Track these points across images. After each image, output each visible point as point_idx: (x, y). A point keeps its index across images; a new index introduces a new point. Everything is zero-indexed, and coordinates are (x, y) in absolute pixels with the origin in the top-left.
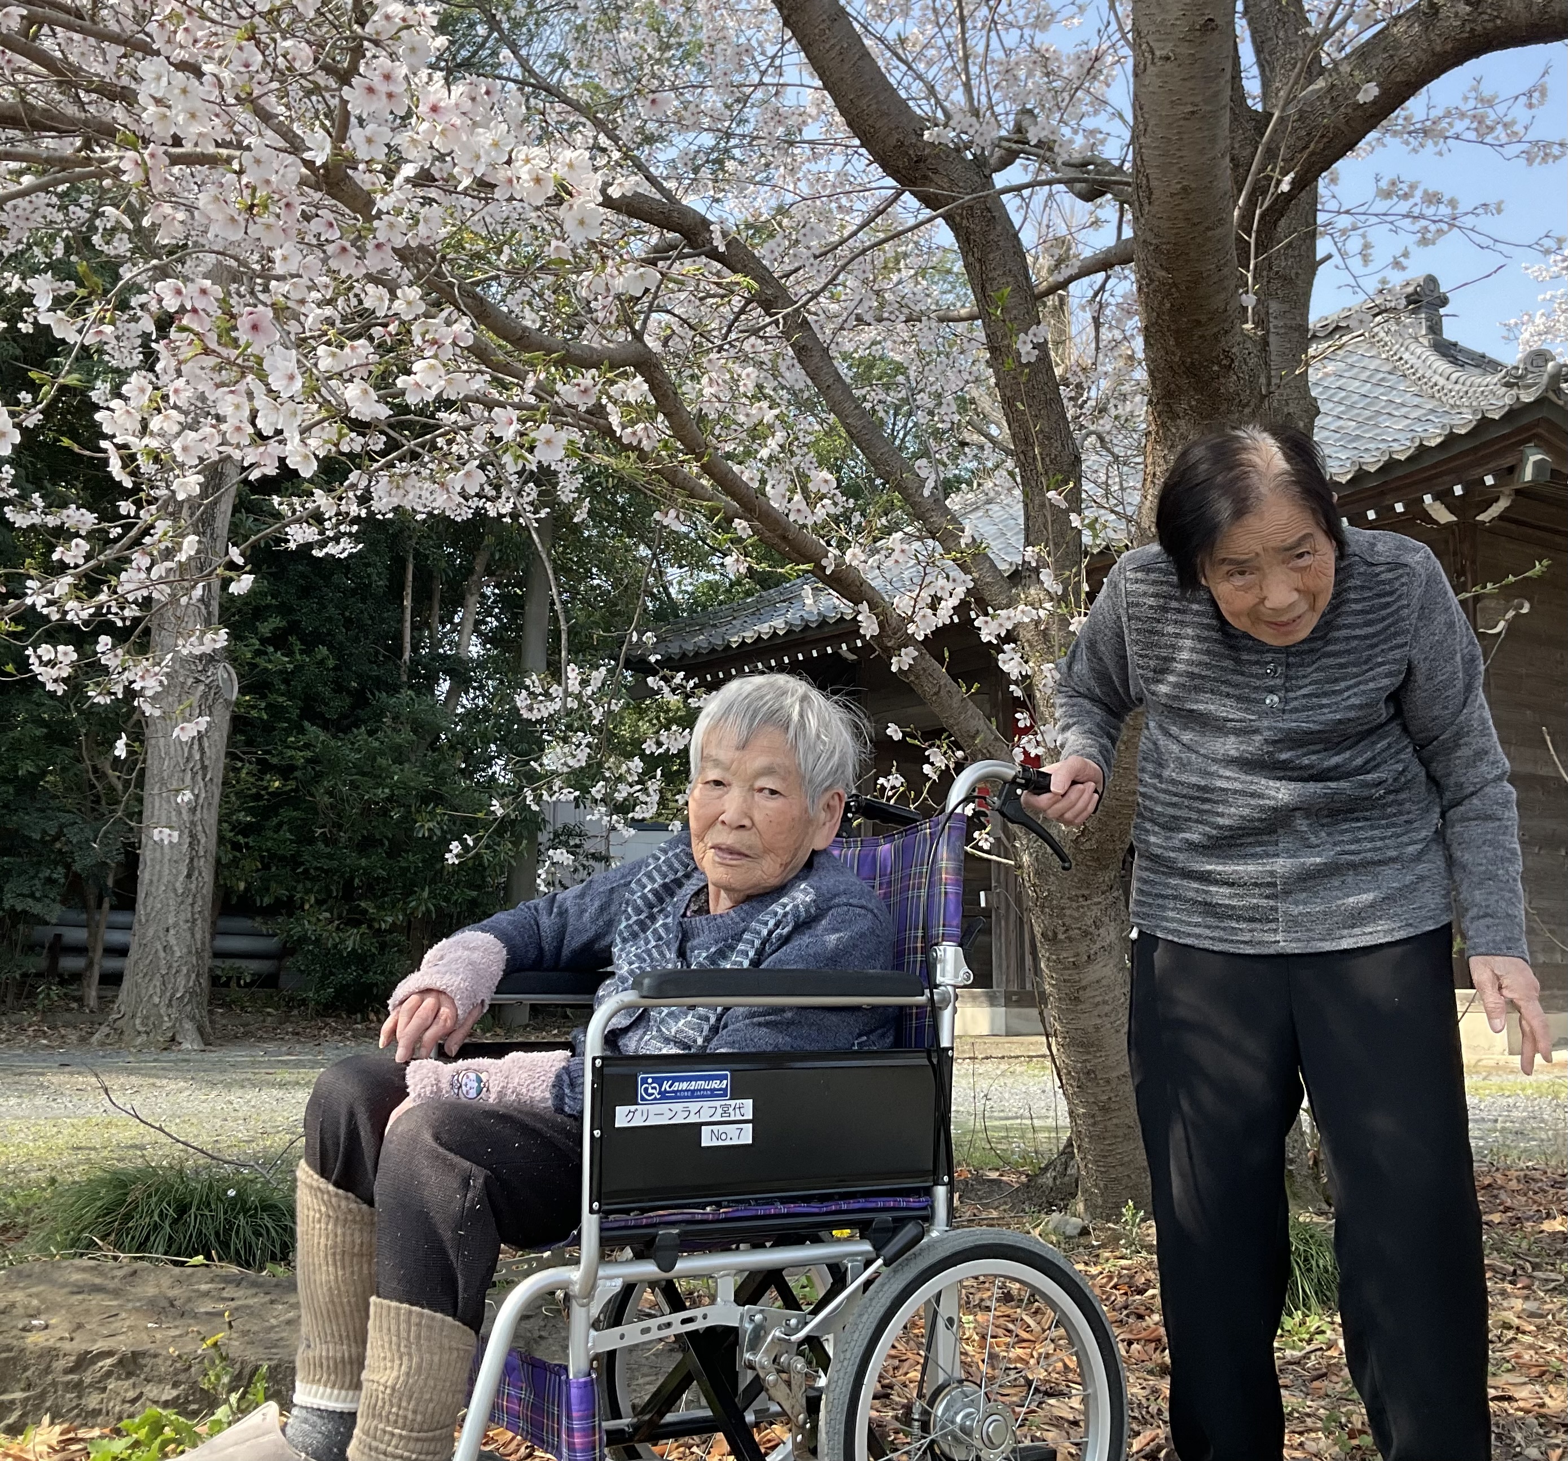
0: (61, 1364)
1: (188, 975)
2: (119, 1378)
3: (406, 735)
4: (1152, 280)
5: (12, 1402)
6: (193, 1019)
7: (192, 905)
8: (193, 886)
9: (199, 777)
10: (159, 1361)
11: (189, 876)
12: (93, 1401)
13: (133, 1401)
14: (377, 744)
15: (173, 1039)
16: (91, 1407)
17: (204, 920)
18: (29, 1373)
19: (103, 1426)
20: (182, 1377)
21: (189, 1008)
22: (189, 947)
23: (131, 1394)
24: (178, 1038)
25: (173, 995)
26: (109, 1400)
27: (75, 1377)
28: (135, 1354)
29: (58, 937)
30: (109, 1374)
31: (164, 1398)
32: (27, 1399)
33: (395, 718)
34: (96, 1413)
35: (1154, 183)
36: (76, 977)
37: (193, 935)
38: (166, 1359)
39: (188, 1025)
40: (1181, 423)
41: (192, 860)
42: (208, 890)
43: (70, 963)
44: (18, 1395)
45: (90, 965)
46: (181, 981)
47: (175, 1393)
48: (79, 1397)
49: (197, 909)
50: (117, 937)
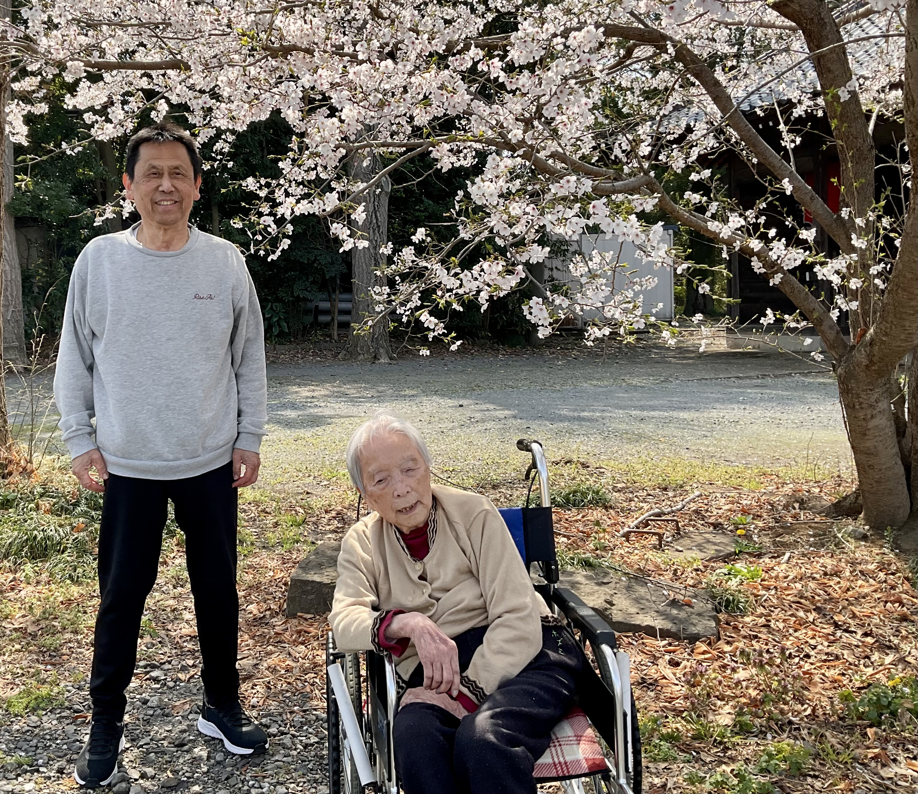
6: (383, 347)
15: (376, 357)
21: (381, 342)
24: (378, 357)
29: (317, 307)
36: (327, 325)
39: (382, 351)
43: (323, 318)
45: (333, 319)
50: (343, 306)
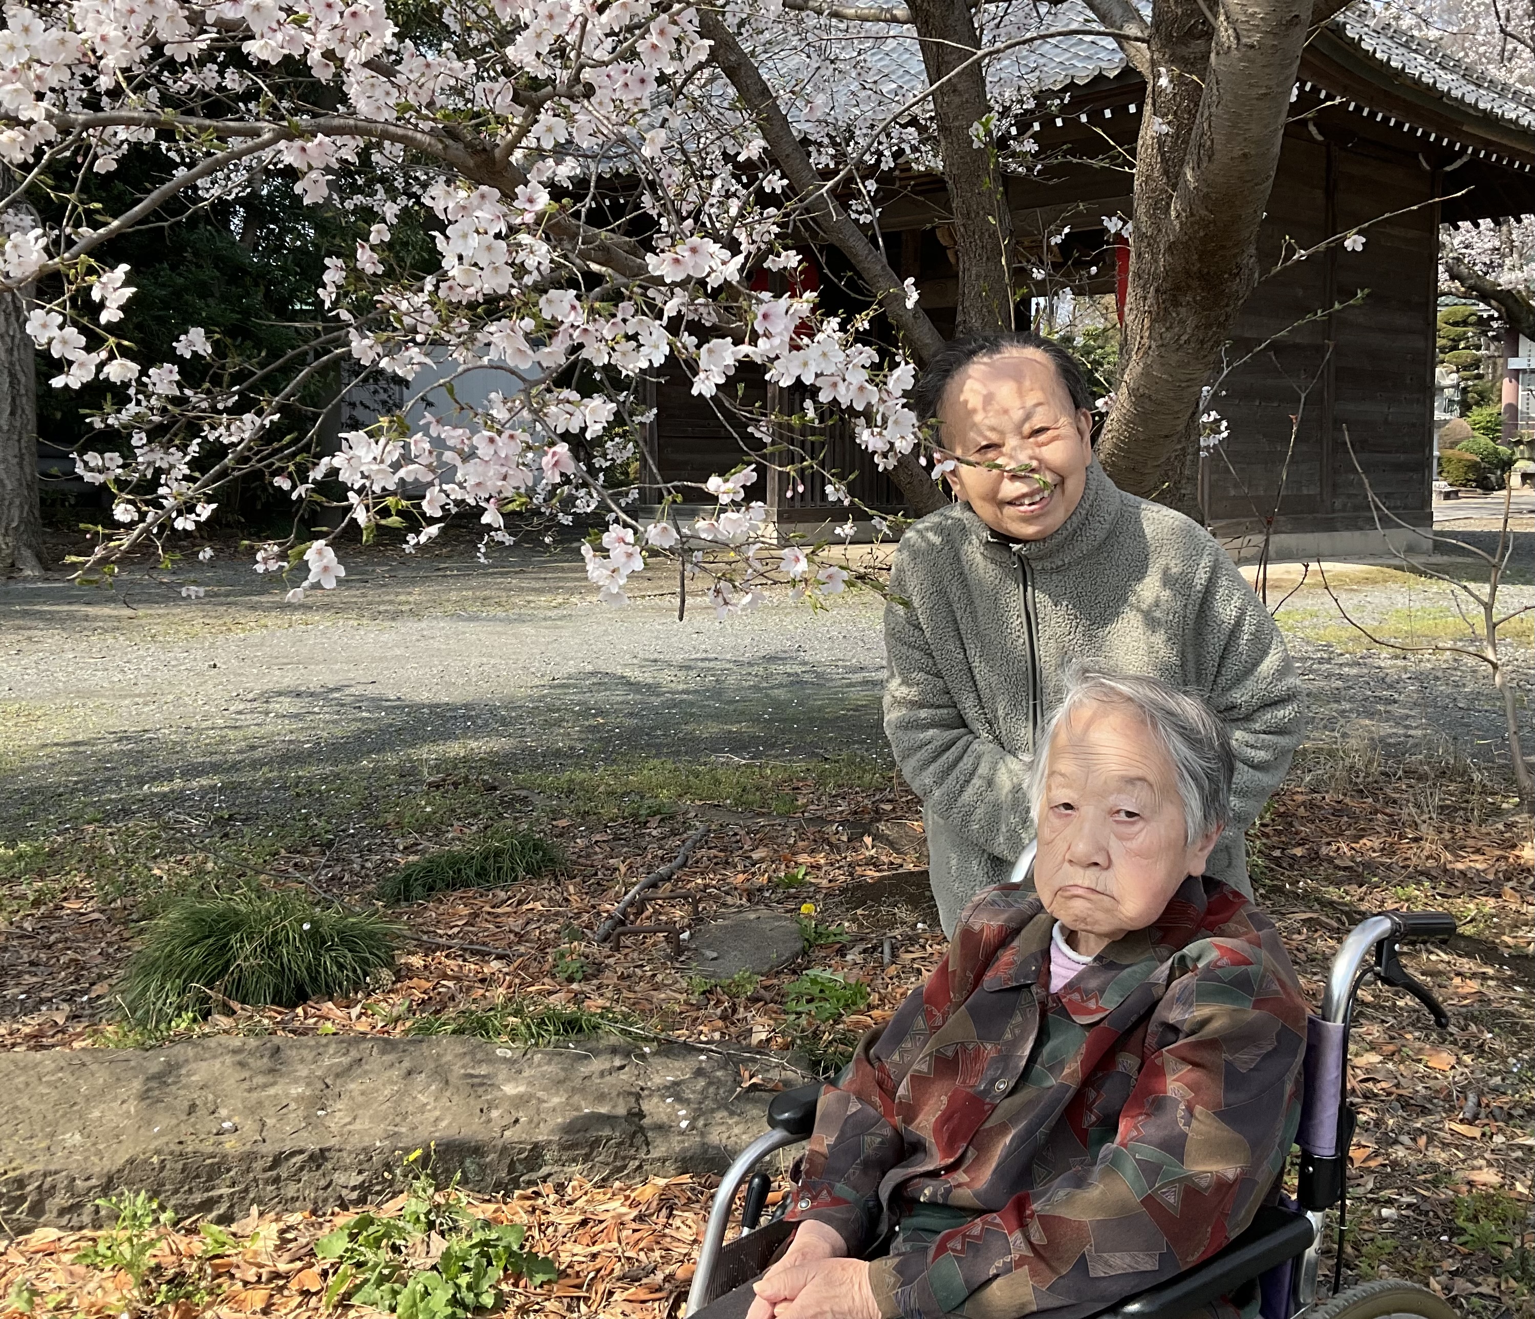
0: (258, 1165)
1: (21, 506)
2: (310, 1170)
3: (209, 273)
4: (1192, 215)
5: (221, 1196)
6: (29, 547)
7: (19, 441)
8: (18, 424)
9: (13, 319)
10: (345, 1154)
11: (13, 413)
12: (291, 1190)
13: (325, 1188)
14: (182, 280)
15: (13, 565)
16: (289, 1196)
17: (32, 455)
18: (232, 1173)
19: (302, 1210)
20: (366, 1166)
21: (25, 537)
22: (19, 480)
23: (323, 1183)
24: (18, 566)
25: (8, 524)
26: (304, 1188)
27: (274, 1173)
28: (322, 1150)
30: (302, 1169)
31: (352, 1184)
32: (232, 1194)
33: (196, 254)
34: (294, 1199)
35: (1217, 147)
37: (22, 468)
38: (350, 1153)
39: (27, 553)
40: (1183, 310)
41: (13, 399)
42: (32, 425)
44: (225, 1191)
46: (15, 512)
47: (361, 1178)
48: (278, 1189)
49: (23, 444)
